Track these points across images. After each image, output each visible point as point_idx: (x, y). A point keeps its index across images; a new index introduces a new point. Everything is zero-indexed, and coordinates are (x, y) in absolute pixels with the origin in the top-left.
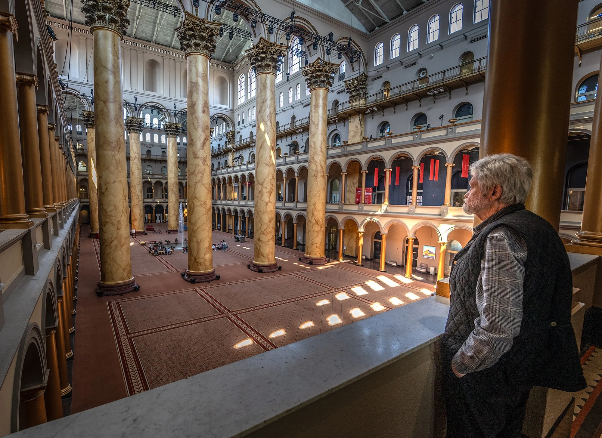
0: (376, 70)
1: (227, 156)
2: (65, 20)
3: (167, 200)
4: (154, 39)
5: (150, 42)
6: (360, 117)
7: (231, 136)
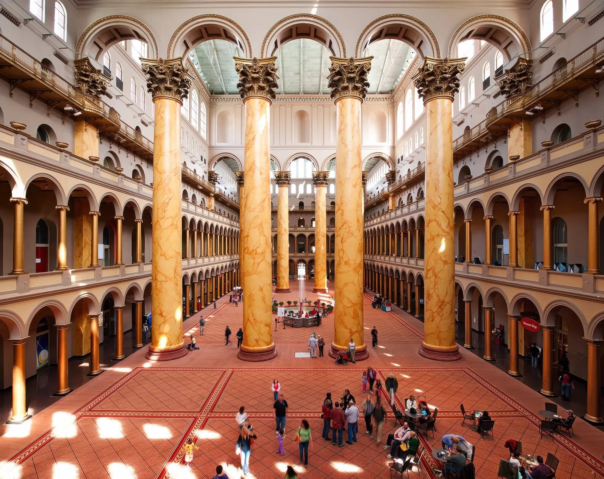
0: (540, 47)
1: (387, 203)
2: (226, 94)
3: (332, 254)
4: (302, 90)
5: (299, 94)
6: (521, 126)
7: (392, 177)
